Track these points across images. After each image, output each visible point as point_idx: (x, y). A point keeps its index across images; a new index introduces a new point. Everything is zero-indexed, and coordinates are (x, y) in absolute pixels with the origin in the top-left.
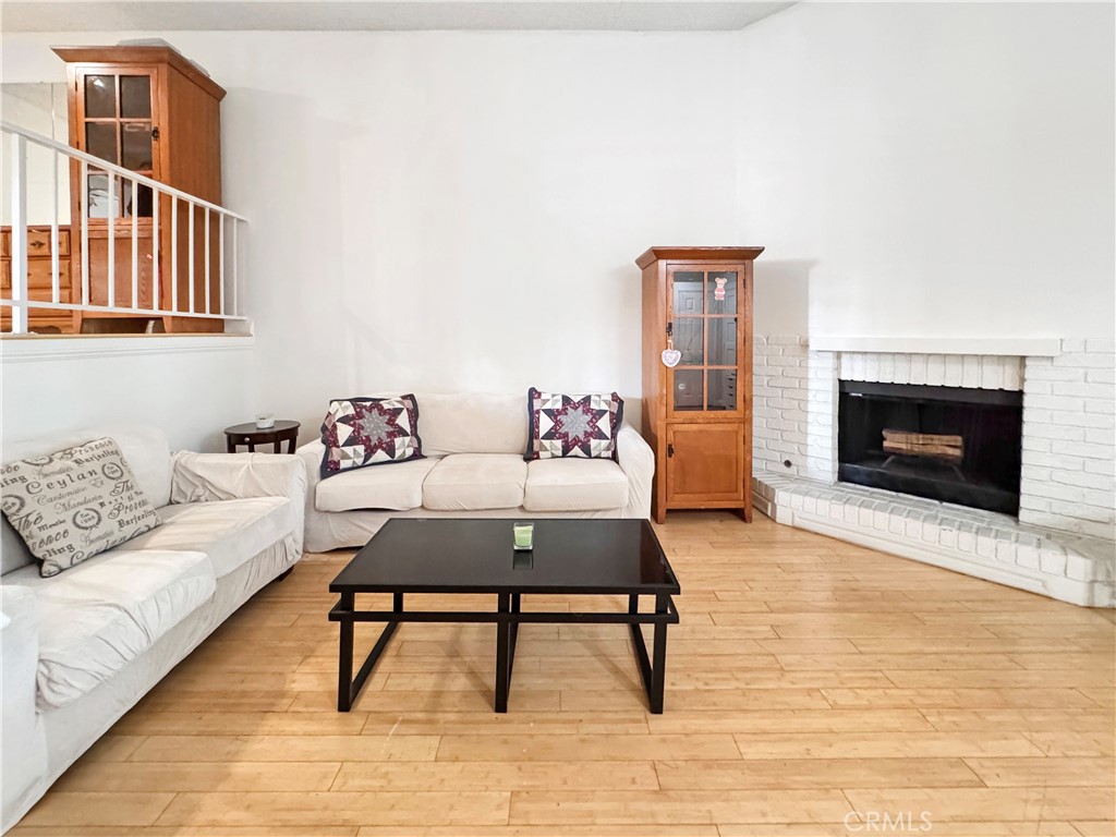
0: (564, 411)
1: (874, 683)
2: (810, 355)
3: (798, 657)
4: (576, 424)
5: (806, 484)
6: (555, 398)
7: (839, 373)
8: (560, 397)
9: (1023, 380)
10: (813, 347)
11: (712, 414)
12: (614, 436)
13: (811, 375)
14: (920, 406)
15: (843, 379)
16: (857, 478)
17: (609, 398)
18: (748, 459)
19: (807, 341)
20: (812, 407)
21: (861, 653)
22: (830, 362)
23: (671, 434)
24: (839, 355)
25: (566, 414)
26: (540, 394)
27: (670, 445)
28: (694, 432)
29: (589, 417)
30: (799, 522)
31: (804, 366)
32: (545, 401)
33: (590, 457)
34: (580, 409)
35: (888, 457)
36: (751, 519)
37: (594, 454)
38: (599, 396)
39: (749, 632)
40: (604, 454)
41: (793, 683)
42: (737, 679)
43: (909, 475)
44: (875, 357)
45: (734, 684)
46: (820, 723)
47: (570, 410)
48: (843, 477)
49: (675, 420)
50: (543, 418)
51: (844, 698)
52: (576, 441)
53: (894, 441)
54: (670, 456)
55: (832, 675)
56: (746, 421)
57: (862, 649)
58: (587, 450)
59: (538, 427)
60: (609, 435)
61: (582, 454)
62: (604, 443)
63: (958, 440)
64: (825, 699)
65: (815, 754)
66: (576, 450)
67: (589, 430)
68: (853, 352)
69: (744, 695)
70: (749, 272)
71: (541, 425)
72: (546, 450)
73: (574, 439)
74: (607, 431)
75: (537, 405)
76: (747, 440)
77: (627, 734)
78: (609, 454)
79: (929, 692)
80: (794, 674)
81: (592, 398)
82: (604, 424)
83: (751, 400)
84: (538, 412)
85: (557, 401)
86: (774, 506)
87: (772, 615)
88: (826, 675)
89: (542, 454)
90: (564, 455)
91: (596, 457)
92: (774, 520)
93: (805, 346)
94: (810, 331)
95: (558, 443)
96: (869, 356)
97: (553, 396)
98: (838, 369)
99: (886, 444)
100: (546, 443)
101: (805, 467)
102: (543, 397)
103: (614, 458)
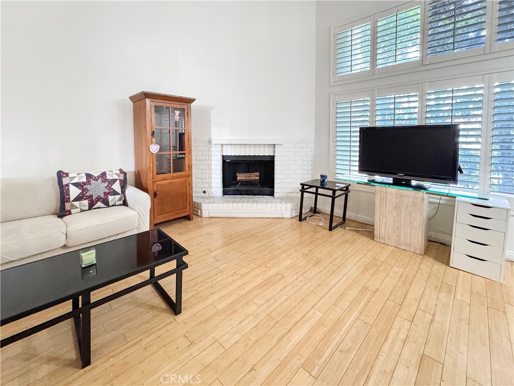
0: (88, 182)
1: (251, 262)
2: (212, 146)
3: (226, 265)
4: (97, 189)
5: (212, 199)
6: (81, 175)
7: (222, 153)
8: (84, 175)
9: (274, 152)
10: (213, 142)
11: (175, 174)
12: (123, 192)
13: (213, 154)
14: (248, 163)
15: (224, 155)
16: (229, 193)
17: (118, 172)
18: (191, 192)
19: (211, 140)
20: (213, 167)
21: (244, 254)
22: (219, 148)
23: (155, 186)
24: (222, 145)
25: (90, 184)
26: (67, 175)
27: (155, 192)
28: (167, 184)
29: (106, 184)
30: (212, 215)
31: (210, 151)
32: (72, 178)
33: (109, 206)
34: (100, 180)
35: (238, 183)
36: (193, 218)
37: (111, 204)
38: (112, 172)
39: (206, 263)
40: (118, 203)
41: (227, 274)
42: (207, 283)
43: (245, 188)
44: (234, 146)
45: (207, 285)
46: (239, 283)
47: (92, 182)
48: (225, 193)
49: (157, 179)
50: (72, 188)
51: (244, 271)
52: (98, 199)
53: (240, 177)
54: (155, 197)
55: (238, 265)
56: (190, 176)
57: (244, 252)
58: (106, 203)
59: (68, 195)
60: (120, 192)
61: (103, 205)
62: (118, 197)
63: (258, 174)
64: (238, 274)
65: (241, 294)
66: (99, 204)
67: (107, 191)
68: (227, 144)
69: (212, 287)
70: (189, 109)
71: (70, 193)
72: (76, 208)
73: (97, 198)
74: (118, 189)
75: (65, 181)
76: (190, 184)
77: (167, 331)
78: (121, 202)
79: (265, 258)
80: (226, 271)
81: (107, 173)
82: (117, 187)
83: (191, 166)
84: (67, 185)
85: (82, 177)
86: (201, 210)
87: (212, 253)
88: (236, 266)
89: (73, 211)
90: (90, 209)
91: (113, 206)
92: (201, 217)
93: (210, 142)
94: (212, 136)
95: (86, 203)
96: (232, 146)
97: (78, 174)
98: (222, 151)
99: (238, 178)
100: (77, 204)
101: (211, 192)
102: (70, 175)
103: (125, 203)
